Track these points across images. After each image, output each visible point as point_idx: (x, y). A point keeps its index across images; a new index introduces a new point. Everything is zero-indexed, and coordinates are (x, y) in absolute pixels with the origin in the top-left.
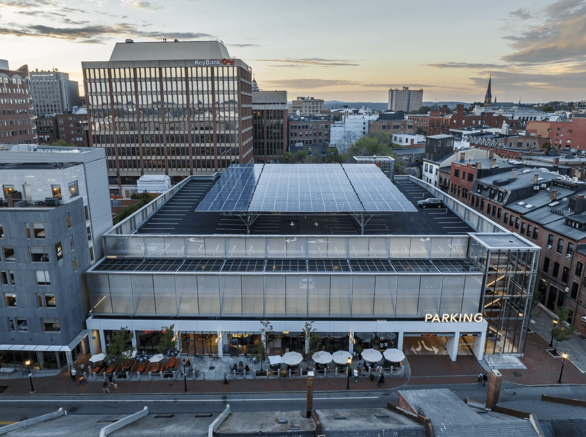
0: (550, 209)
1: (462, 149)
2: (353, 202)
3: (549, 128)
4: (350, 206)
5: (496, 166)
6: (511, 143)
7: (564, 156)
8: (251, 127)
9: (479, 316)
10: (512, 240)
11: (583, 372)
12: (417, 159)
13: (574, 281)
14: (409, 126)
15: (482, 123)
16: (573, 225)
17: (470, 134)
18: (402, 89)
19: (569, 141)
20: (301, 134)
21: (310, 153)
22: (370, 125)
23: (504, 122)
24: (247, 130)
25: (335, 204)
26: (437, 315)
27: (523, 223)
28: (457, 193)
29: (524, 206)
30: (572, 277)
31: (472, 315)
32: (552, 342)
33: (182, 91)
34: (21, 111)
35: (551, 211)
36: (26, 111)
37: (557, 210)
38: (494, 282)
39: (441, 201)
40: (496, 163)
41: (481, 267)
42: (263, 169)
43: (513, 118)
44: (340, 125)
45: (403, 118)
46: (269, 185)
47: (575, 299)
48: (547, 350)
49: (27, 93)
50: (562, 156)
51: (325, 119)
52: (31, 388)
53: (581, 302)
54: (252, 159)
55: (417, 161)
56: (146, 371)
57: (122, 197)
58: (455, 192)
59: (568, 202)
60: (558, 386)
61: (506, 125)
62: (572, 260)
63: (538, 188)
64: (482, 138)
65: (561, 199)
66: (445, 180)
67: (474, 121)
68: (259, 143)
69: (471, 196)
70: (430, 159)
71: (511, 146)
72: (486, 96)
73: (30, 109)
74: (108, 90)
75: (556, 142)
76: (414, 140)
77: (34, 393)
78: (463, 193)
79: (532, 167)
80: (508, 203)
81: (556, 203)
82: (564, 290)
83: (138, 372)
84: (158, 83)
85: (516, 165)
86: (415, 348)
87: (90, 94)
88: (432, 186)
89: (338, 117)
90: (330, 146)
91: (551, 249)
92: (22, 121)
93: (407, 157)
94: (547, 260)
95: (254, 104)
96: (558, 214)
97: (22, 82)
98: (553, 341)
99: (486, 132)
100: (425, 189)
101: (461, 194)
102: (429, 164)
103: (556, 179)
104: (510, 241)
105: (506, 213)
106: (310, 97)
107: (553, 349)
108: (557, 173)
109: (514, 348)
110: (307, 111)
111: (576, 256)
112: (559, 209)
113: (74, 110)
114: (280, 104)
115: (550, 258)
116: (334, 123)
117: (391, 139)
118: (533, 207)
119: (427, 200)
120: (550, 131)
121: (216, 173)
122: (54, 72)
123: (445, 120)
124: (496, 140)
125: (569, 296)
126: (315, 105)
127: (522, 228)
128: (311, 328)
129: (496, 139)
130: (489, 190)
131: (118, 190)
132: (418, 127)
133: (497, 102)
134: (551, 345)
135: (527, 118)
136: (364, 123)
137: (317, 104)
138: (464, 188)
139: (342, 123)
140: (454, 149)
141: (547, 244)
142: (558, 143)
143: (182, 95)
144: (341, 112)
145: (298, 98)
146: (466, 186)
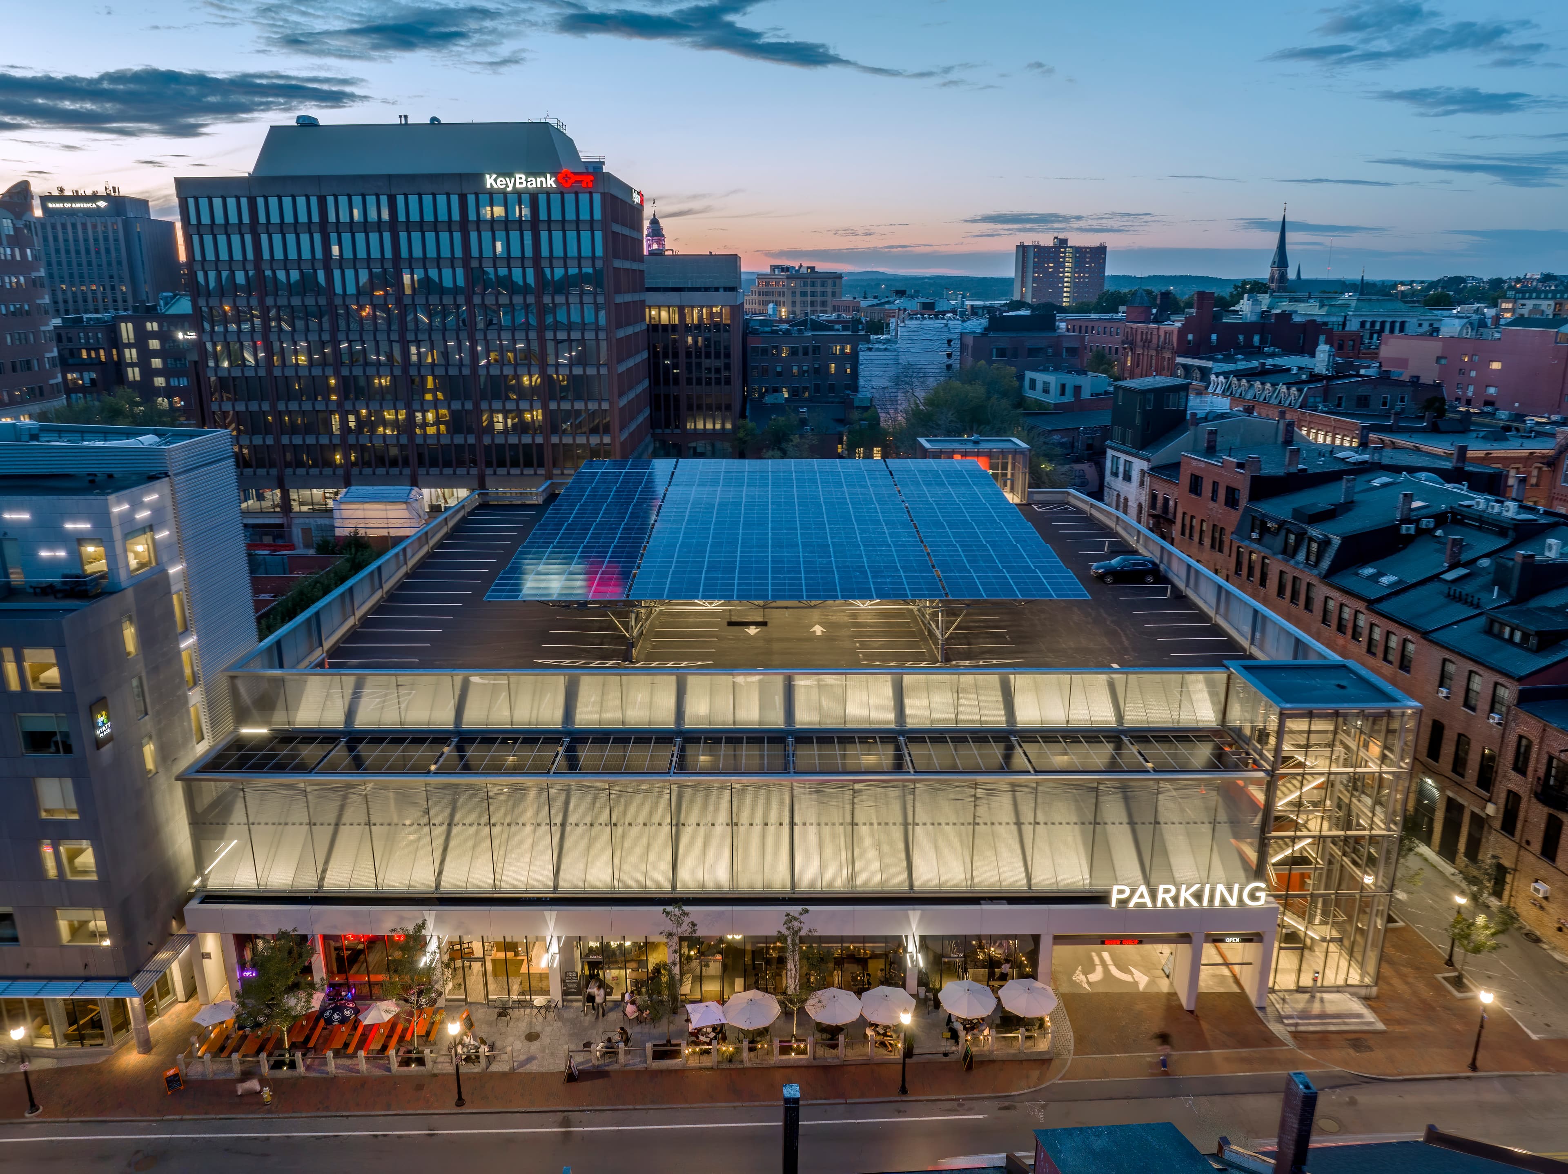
0: (1445, 588)
1: (1210, 418)
2: (915, 571)
3: (1439, 354)
4: (908, 583)
5: (1301, 466)
6: (1340, 399)
7: (1481, 434)
8: (645, 355)
9: (1257, 889)
10: (1343, 683)
11: (1534, 1037)
12: (1090, 442)
13: (1512, 786)
14: (1068, 349)
15: (1263, 341)
16: (1507, 635)
17: (1231, 372)
18: (1051, 244)
19: (1492, 390)
20: (779, 369)
21: (803, 422)
22: (963, 347)
23: (1322, 338)
24: (630, 363)
25: (867, 578)
26: (1143, 889)
27: (1372, 625)
28: (1196, 538)
29: (1374, 578)
30: (1505, 776)
31: (1236, 887)
32: (1451, 956)
33: (453, 258)
34: (12, 308)
35: (1449, 595)
36: (26, 307)
37: (1464, 593)
38: (1298, 793)
39: (1154, 563)
40: (1301, 460)
41: (1261, 755)
42: (673, 473)
43: (1344, 325)
44: (884, 346)
45: (1053, 328)
46: (689, 522)
47: (1513, 835)
48: (1439, 976)
49: (30, 259)
50: (1475, 434)
51: (844, 329)
52: (29, 1104)
53: (1528, 843)
54: (648, 438)
55: (1089, 447)
56: (350, 1050)
57: (292, 547)
58: (1191, 536)
59: (1492, 569)
60: (1468, 1078)
61: (1327, 347)
62: (1504, 729)
63: (1412, 528)
64: (1263, 384)
65: (1474, 561)
66: (1166, 500)
67: (1241, 338)
68: (667, 397)
69: (1234, 549)
70: (1124, 444)
71: (1339, 405)
72: (1274, 263)
73: (38, 302)
74: (250, 256)
75: (1460, 392)
76: (1083, 390)
77: (37, 1116)
78: (1213, 539)
79: (1396, 469)
80: (1333, 570)
81: (1462, 571)
82: (1484, 808)
83: (330, 1054)
84: (387, 236)
85: (1354, 464)
86: (1085, 973)
87: (200, 267)
88: (1131, 519)
89: (880, 321)
90: (857, 404)
91: (1447, 697)
92: (17, 336)
93: (1063, 437)
94: (1438, 729)
95: (649, 290)
96: (1466, 602)
97: (15, 228)
98: (1456, 950)
99: (1274, 366)
100: (1112, 529)
101: (1207, 541)
102: (1123, 457)
103: (1461, 505)
104: (1339, 686)
105: (1327, 598)
106: (805, 265)
107: (1456, 974)
108: (1462, 489)
109: (1351, 970)
110: (798, 304)
111: (1515, 720)
112: (1468, 588)
113: (162, 303)
114: (721, 290)
115: (1445, 721)
116: (868, 341)
117: (1021, 386)
118: (1399, 582)
119: (1115, 561)
120: (1443, 362)
121: (549, 482)
122: (108, 195)
123: (1166, 333)
124: (1300, 390)
125: (1497, 825)
126: (819, 289)
127: (1370, 640)
128: (800, 929)
129: (1301, 386)
130: (1283, 532)
131: (281, 526)
132: (1094, 349)
133: (1303, 277)
134: (1450, 962)
135: (1383, 324)
136: (949, 341)
137: (823, 285)
138: (1214, 526)
139: (888, 341)
140: (1188, 417)
141: (1437, 683)
142: (1465, 393)
143: (453, 268)
144: (887, 307)
145: (774, 268)
146: (1219, 520)
